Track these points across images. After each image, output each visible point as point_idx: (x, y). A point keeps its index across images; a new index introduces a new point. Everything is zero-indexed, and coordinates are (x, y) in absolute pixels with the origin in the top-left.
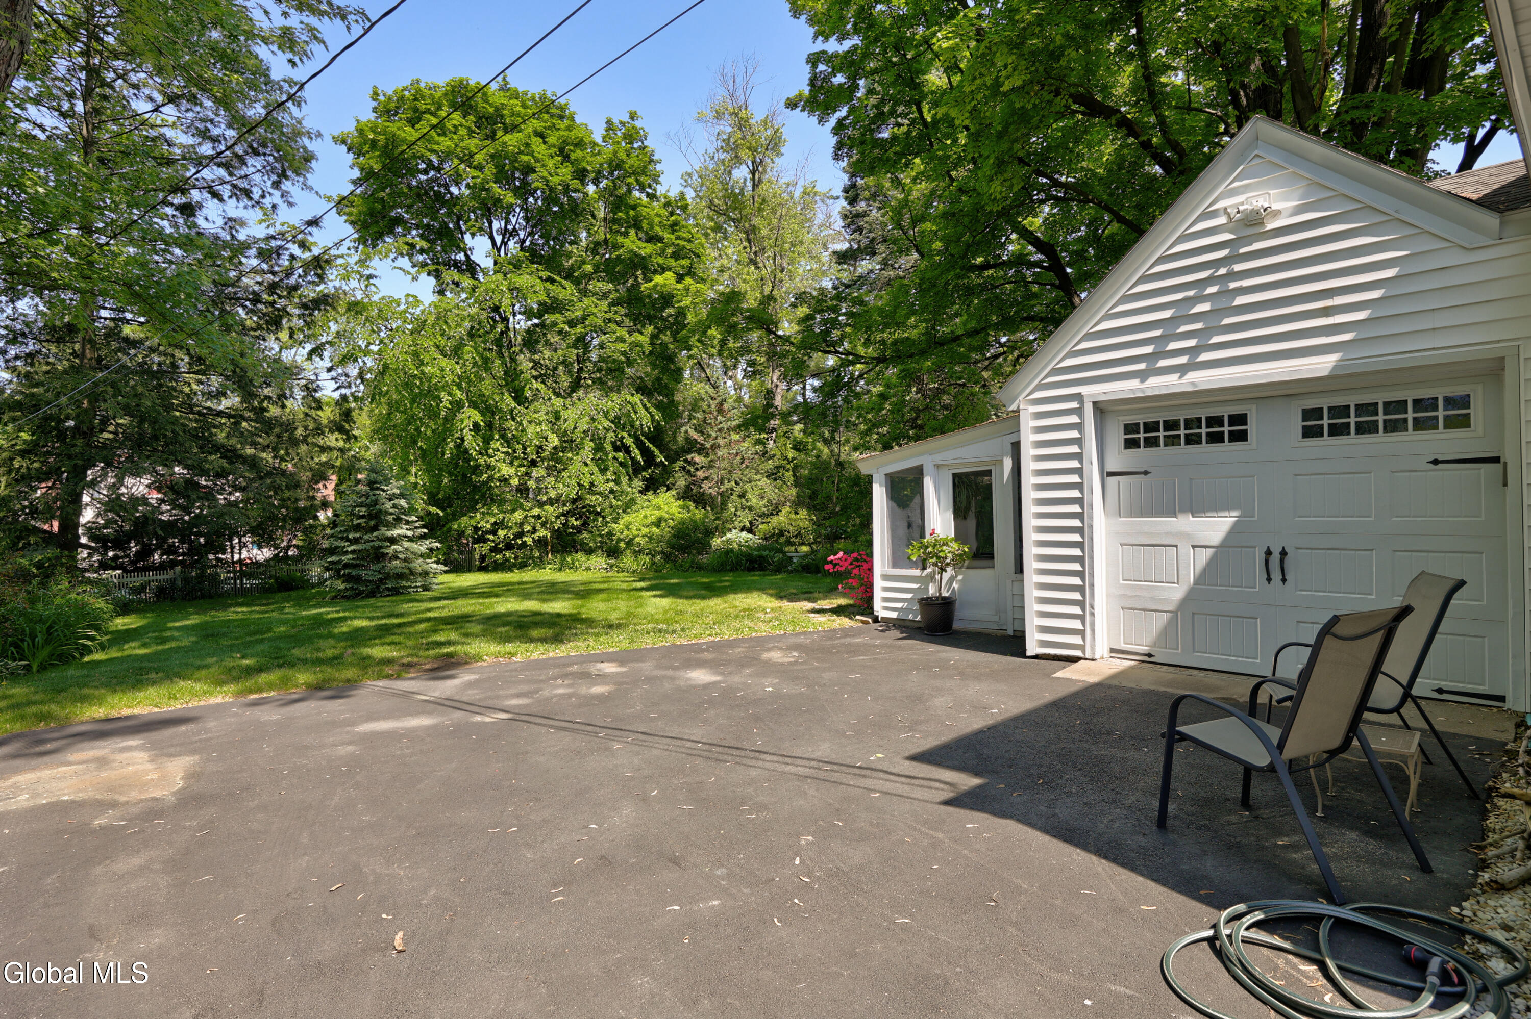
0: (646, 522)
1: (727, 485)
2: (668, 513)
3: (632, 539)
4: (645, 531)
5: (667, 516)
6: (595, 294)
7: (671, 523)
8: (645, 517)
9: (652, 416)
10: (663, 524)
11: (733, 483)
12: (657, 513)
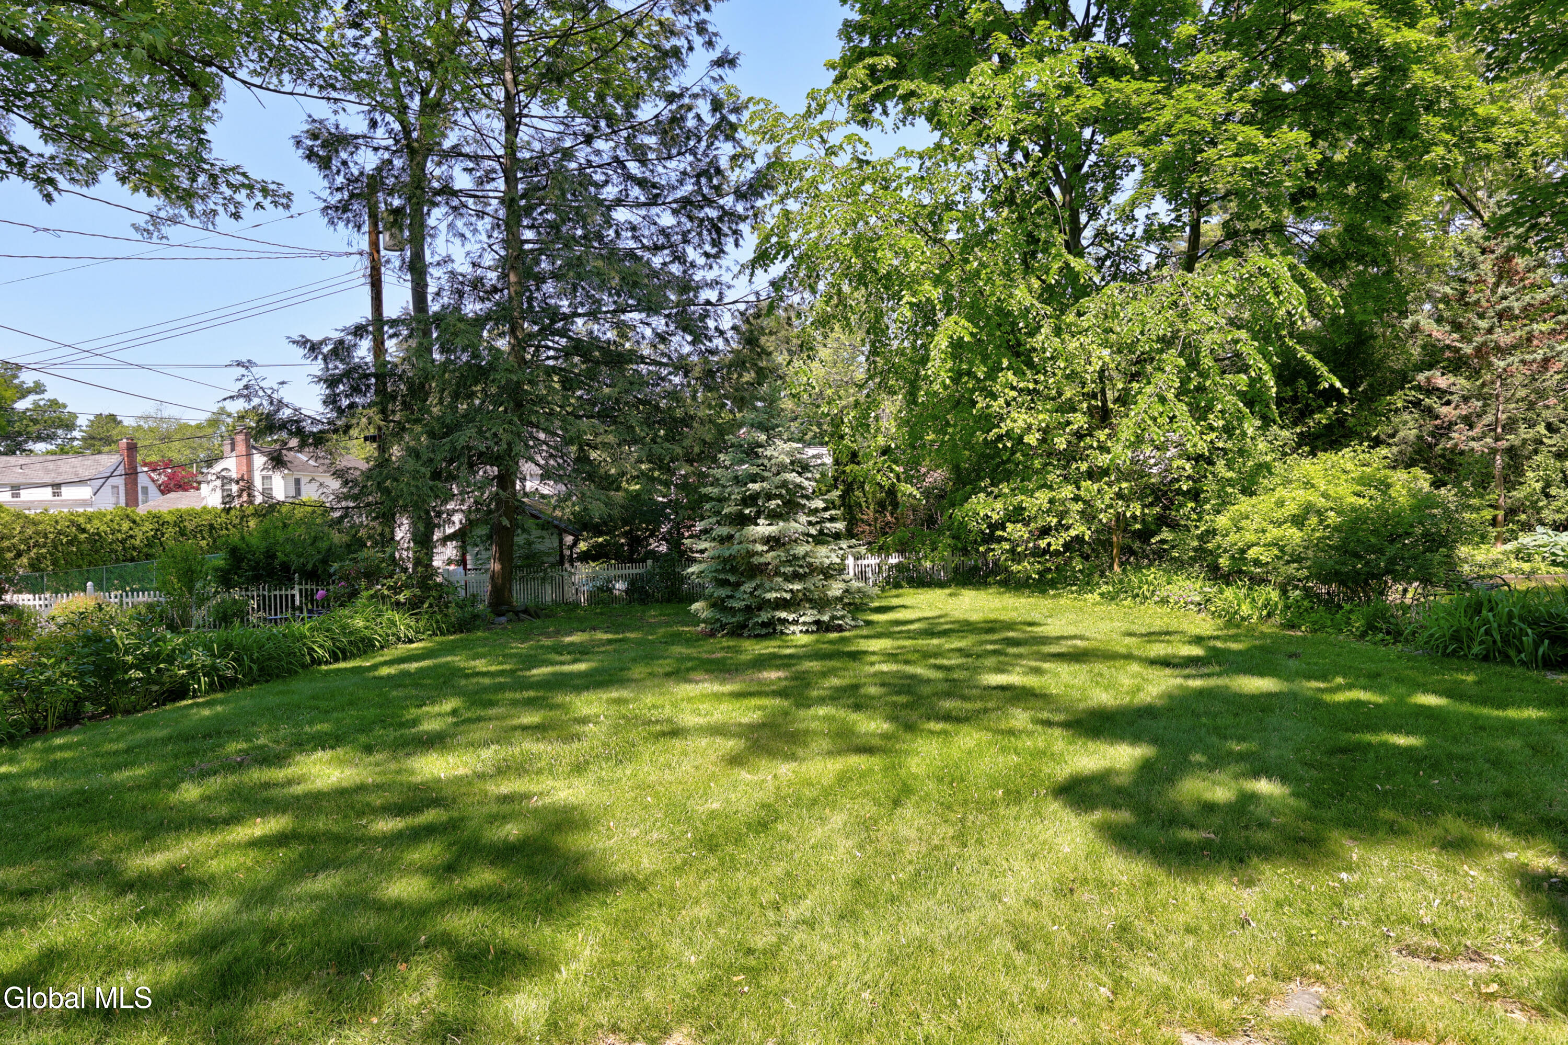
0: (1278, 514)
1: (1524, 432)
2: (1325, 495)
3: (1243, 551)
4: (1274, 533)
5: (1321, 502)
6: (1195, 78)
7: (1332, 518)
8: (1281, 503)
9: (1309, 291)
10: (1313, 520)
11: (1541, 429)
12: (1302, 495)
